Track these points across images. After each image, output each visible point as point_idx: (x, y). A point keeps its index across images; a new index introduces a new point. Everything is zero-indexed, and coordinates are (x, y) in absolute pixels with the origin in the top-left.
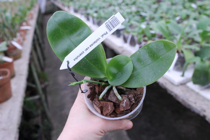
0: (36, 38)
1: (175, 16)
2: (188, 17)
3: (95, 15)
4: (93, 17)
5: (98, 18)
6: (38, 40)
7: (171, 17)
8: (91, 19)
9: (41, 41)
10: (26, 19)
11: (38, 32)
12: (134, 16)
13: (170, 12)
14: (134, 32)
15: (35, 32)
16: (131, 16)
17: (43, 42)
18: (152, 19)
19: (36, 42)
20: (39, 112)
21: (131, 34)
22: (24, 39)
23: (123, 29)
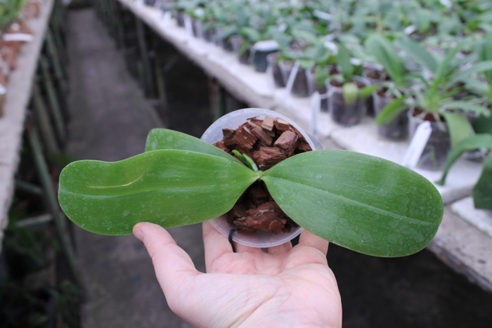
0: (45, 65)
1: (403, 25)
2: (434, 28)
3: (199, 12)
4: (194, 18)
5: (205, 20)
6: (52, 71)
7: (393, 25)
8: (188, 23)
9: (59, 73)
10: (21, 15)
11: (52, 50)
12: (298, 20)
13: (390, 14)
14: (306, 59)
15: (44, 50)
16: (291, 19)
17: (66, 77)
18: (347, 28)
19: (47, 75)
20: (51, 255)
21: (298, 63)
22: (12, 68)
23: (274, 51)
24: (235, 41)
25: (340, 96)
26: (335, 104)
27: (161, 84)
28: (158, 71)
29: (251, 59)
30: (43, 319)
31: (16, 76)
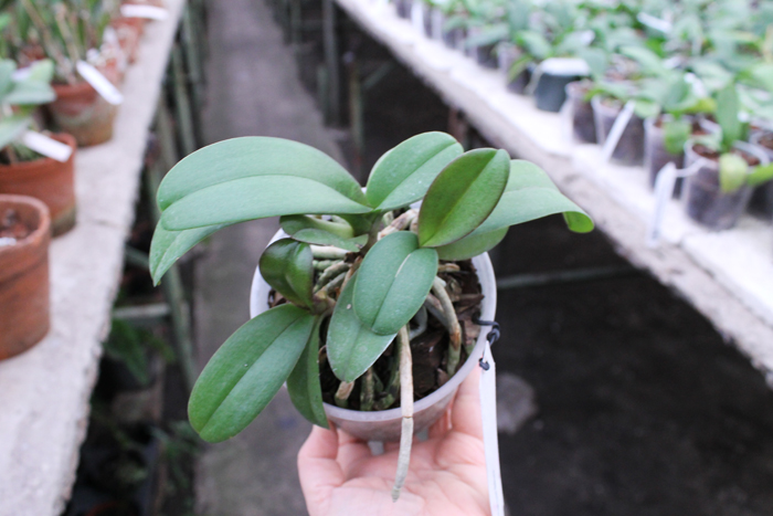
5: (450, 13)
6: (185, 68)
8: (418, 13)
9: (194, 74)
12: (612, 26)
14: (645, 100)
15: (178, 37)
17: (203, 81)
19: (179, 76)
20: (158, 366)
21: (631, 107)
22: (131, 61)
23: (577, 78)
24: (504, 52)
25: (713, 177)
26: (696, 188)
27: (356, 107)
28: (354, 87)
29: (532, 87)
30: (140, 474)
31: (136, 74)
